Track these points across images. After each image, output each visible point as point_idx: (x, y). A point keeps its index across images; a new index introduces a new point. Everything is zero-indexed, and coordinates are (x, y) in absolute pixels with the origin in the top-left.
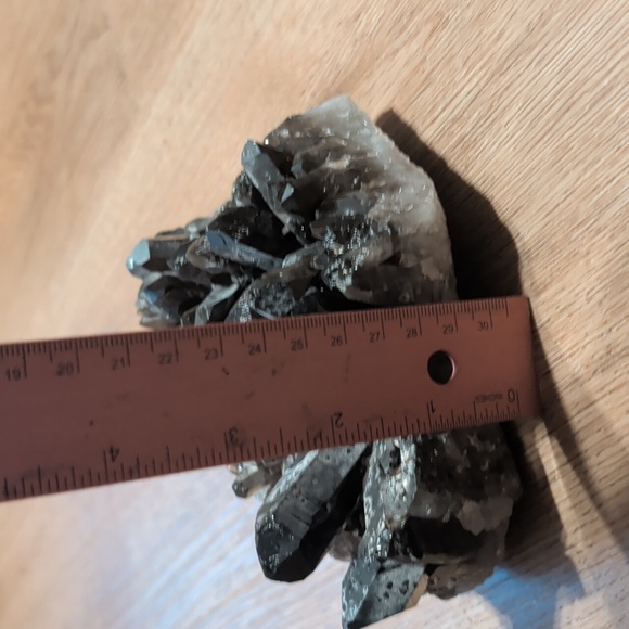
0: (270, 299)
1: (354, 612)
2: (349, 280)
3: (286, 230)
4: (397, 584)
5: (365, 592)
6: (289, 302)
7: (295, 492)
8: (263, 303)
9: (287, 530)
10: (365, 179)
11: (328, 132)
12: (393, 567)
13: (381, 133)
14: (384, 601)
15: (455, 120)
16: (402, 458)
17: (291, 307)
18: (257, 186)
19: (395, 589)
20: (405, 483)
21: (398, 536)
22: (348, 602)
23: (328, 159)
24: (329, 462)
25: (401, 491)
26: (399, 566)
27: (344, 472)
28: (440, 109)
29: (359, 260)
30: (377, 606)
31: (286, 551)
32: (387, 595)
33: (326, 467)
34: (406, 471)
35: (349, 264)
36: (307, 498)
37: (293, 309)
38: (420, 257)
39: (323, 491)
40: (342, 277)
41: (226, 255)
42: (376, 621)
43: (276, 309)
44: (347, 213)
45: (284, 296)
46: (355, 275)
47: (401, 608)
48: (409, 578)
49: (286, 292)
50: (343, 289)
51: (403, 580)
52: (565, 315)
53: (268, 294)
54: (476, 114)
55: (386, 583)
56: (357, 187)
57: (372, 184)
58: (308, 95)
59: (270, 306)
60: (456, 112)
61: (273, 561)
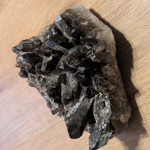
0: (73, 61)
1: (94, 146)
2: (94, 56)
3: (70, 42)
4: (105, 137)
5: (97, 140)
6: (78, 62)
7: (77, 114)
8: (71, 63)
9: (76, 125)
10: (93, 28)
11: (79, 14)
12: (105, 133)
13: (93, 15)
14: (102, 142)
15: (113, 13)
16: (106, 104)
17: (78, 64)
18: (60, 29)
19: (105, 139)
20: (108, 111)
21: (108, 125)
22: (92, 143)
23: (81, 22)
24: (84, 105)
25: (107, 113)
26: (106, 133)
27: (88, 108)
28: (108, 9)
29: (97, 51)
30: (100, 144)
31: (76, 131)
32: (103, 141)
33: (84, 107)
34: (107, 107)
35: (94, 52)
36: (80, 116)
37: (79, 64)
38: (111, 50)
39: (84, 113)
40: (93, 56)
41: (53, 48)
42: (100, 147)
43: (74, 64)
44: (89, 37)
45: (77, 61)
46: (96, 55)
47: (106, 144)
48: (109, 136)
49: (77, 59)
50: (92, 59)
51: (107, 136)
52: (146, 65)
53: (72, 60)
54: (120, 11)
55: (103, 137)
56: (91, 30)
57: (95, 29)
58: (63, 3)
59: (73, 64)
60: (113, 10)
61: (72, 133)
